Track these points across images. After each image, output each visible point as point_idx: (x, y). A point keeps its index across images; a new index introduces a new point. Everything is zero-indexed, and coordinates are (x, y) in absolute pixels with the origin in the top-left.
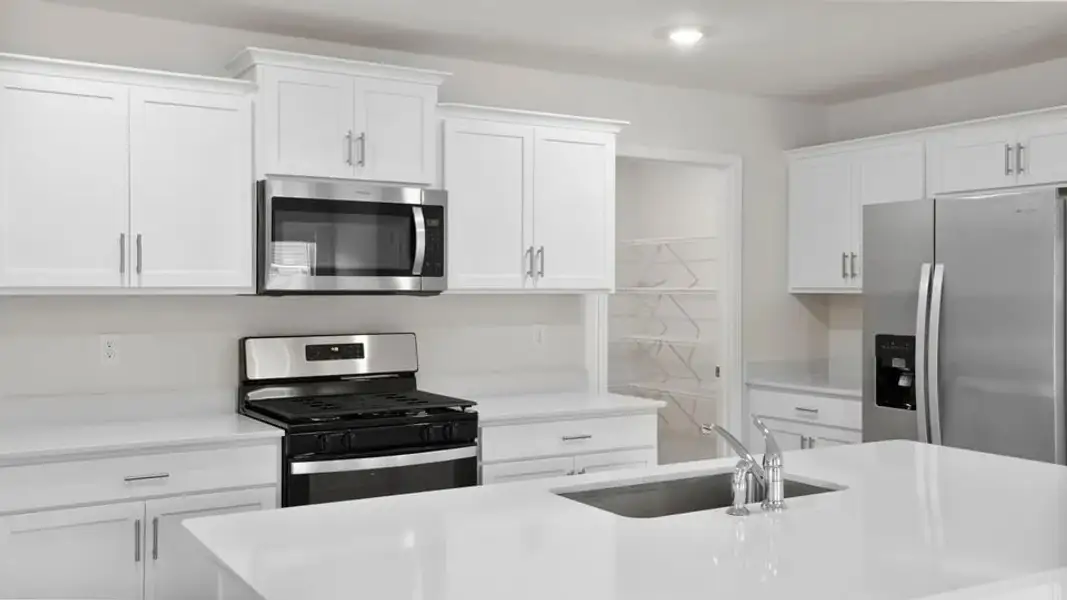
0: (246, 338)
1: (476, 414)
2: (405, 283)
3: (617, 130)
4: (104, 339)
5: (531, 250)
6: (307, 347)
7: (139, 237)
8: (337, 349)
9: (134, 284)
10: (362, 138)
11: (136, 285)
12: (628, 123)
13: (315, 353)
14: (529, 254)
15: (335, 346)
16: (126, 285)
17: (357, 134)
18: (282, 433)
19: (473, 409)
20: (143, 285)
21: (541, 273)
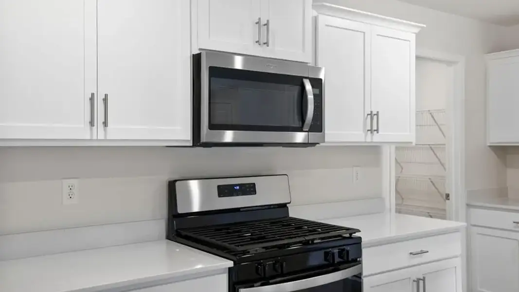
0: (176, 181)
1: (360, 238)
2: (300, 137)
3: (417, 30)
4: (67, 183)
5: (371, 114)
6: (219, 187)
7: (106, 96)
8: (238, 187)
9: (101, 136)
10: (267, 25)
11: (103, 138)
12: (425, 26)
13: (225, 191)
14: (369, 116)
15: (236, 185)
16: (95, 137)
17: (264, 22)
18: (230, 264)
19: (357, 234)
20: (108, 138)
21: (377, 130)
